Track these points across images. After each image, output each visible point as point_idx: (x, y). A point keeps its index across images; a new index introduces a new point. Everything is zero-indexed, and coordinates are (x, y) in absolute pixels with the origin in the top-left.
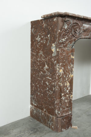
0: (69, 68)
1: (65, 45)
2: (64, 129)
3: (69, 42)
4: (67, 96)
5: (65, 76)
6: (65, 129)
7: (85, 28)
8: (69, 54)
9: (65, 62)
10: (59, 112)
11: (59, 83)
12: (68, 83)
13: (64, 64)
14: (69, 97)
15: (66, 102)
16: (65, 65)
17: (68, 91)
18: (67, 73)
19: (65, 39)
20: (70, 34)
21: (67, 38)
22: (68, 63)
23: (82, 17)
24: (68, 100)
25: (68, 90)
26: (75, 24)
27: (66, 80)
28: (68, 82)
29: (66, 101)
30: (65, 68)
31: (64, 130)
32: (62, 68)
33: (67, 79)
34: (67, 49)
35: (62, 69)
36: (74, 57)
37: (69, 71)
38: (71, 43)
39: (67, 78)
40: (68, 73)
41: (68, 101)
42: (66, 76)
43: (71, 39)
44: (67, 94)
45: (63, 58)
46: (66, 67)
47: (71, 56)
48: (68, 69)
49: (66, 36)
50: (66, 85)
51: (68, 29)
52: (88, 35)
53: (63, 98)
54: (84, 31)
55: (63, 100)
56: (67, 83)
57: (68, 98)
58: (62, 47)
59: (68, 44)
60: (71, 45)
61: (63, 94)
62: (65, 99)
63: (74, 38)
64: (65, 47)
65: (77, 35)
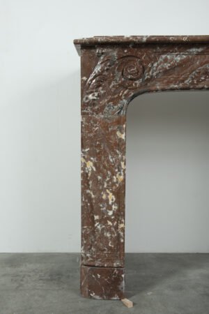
0: (111, 160)
1: (96, 107)
2: (96, 294)
3: (108, 102)
4: (110, 223)
5: (99, 178)
6: (101, 296)
7: (167, 66)
8: (110, 129)
9: (99, 146)
10: (88, 255)
11: (88, 191)
12: (111, 194)
13: (98, 151)
14: (116, 227)
15: (107, 238)
16: (99, 153)
17: (110, 213)
18: (105, 170)
19: (96, 95)
20: (110, 83)
21: (102, 92)
22: (107, 149)
23: (145, 39)
24: (112, 233)
25: (111, 209)
27: (105, 186)
28: (111, 192)
29: (108, 235)
30: (99, 159)
31: (98, 297)
32: (92, 159)
33: (108, 186)
34: (103, 116)
35: (91, 161)
36: (123, 136)
37: (113, 166)
38: (115, 104)
39: (108, 182)
40: (109, 173)
41: (111, 236)
42: (104, 177)
43: (115, 94)
44: (109, 218)
45: (95, 136)
46: (103, 158)
47: (118, 133)
48: (108, 161)
49: (101, 88)
50: (104, 197)
51: (105, 73)
52: (183, 81)
53: (99, 227)
54: (166, 72)
55: (98, 231)
56: (108, 194)
57: (113, 229)
58: (88, 114)
59: (105, 105)
60: (116, 107)
61: (96, 217)
62: (103, 229)
63: (125, 92)
64: (97, 114)
65: (136, 84)
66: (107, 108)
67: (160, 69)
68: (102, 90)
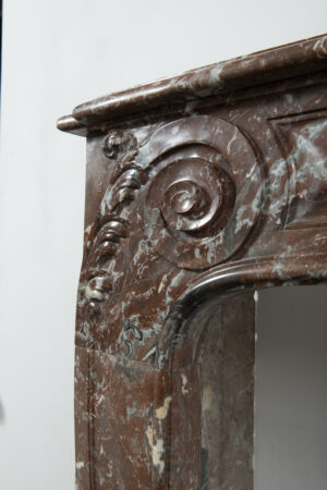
1: (103, 327)
3: (129, 311)
8: (130, 411)
19: (98, 286)
20: (134, 248)
21: (116, 275)
23: (216, 74)
26: (164, 164)
34: (113, 359)
38: (146, 322)
43: (146, 286)
49: (113, 262)
59: (118, 321)
60: (147, 332)
63: (175, 282)
64: (103, 348)
65: (204, 250)
66: (124, 334)
67: (299, 187)
68: (116, 269)
